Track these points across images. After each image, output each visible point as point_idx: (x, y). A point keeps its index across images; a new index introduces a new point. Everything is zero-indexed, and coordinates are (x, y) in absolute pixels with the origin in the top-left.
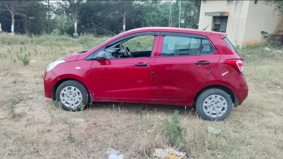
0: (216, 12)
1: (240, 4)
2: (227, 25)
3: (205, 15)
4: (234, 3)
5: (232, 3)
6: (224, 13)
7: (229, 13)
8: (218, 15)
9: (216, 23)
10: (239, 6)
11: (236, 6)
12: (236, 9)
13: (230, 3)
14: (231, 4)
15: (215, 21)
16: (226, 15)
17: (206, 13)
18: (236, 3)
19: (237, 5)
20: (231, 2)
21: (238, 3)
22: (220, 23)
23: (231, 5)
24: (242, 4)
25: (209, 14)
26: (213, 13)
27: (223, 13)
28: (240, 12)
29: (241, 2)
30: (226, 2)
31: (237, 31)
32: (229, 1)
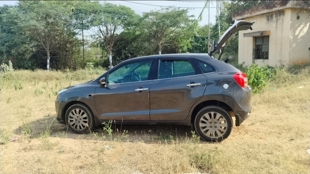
0: (255, 32)
1: (281, 21)
2: (269, 44)
3: (244, 36)
5: (272, 21)
6: (265, 32)
7: (269, 31)
8: (258, 35)
9: (257, 43)
10: (280, 24)
11: (277, 24)
12: (277, 27)
13: (269, 21)
14: (272, 22)
15: (256, 42)
16: (267, 34)
17: (244, 34)
18: (276, 21)
19: (278, 22)
21: (279, 21)
22: (262, 43)
23: (271, 23)
24: (283, 21)
25: (248, 35)
26: (252, 34)
27: (263, 33)
28: (282, 30)
29: (281, 19)
30: (266, 20)
31: (281, 49)
32: (268, 20)
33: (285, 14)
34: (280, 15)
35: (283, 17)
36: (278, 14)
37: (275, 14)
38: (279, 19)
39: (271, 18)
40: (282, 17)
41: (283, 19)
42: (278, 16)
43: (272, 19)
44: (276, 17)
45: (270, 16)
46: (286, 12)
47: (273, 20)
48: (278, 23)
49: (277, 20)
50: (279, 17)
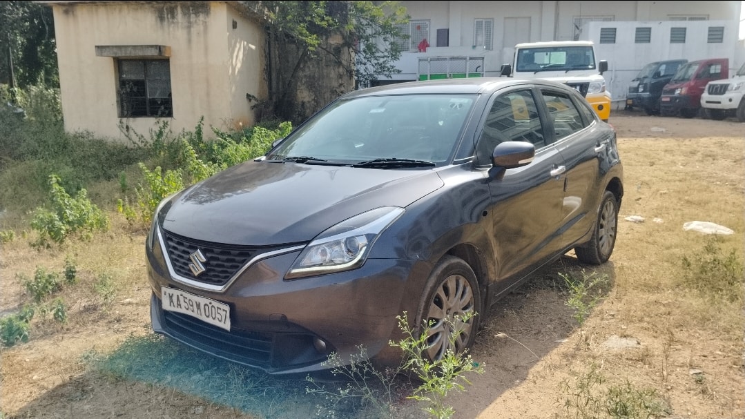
1: (201, 28)
2: (170, 80)
4: (180, 24)
5: (173, 22)
6: (164, 49)
7: (170, 49)
9: (124, 76)
10: (198, 34)
11: (189, 33)
12: (190, 41)
13: (166, 23)
14: (173, 25)
15: (120, 72)
16: (167, 55)
17: (98, 47)
18: (186, 24)
19: (192, 29)
20: (168, 21)
21: (195, 26)
23: (171, 29)
24: (206, 28)
27: (161, 50)
28: (206, 49)
29: (201, 23)
30: (154, 19)
31: (208, 94)
32: (161, 18)
33: (212, 12)
34: (196, 13)
35: (205, 19)
36: (191, 8)
37: (182, 8)
38: (196, 21)
39: (169, 16)
40: (202, 17)
41: (206, 22)
42: (190, 16)
43: (173, 17)
44: (184, 14)
45: (166, 9)
46: (212, 8)
47: (178, 23)
48: (194, 30)
49: (190, 22)
50: (193, 16)
